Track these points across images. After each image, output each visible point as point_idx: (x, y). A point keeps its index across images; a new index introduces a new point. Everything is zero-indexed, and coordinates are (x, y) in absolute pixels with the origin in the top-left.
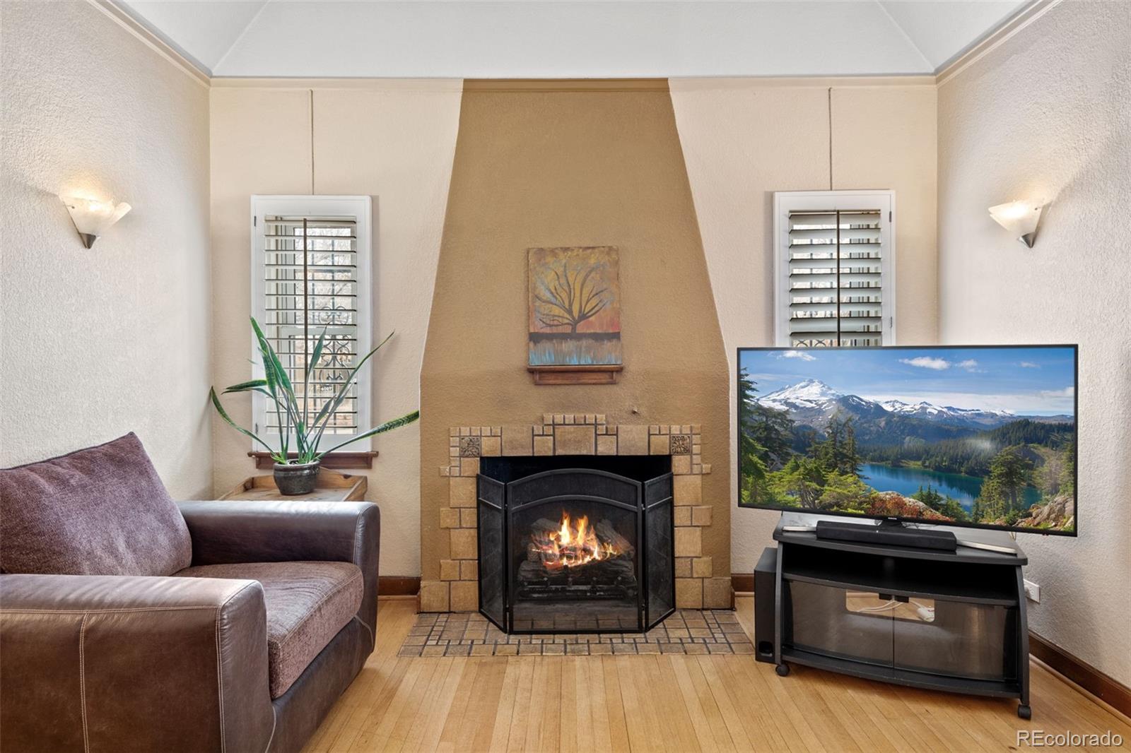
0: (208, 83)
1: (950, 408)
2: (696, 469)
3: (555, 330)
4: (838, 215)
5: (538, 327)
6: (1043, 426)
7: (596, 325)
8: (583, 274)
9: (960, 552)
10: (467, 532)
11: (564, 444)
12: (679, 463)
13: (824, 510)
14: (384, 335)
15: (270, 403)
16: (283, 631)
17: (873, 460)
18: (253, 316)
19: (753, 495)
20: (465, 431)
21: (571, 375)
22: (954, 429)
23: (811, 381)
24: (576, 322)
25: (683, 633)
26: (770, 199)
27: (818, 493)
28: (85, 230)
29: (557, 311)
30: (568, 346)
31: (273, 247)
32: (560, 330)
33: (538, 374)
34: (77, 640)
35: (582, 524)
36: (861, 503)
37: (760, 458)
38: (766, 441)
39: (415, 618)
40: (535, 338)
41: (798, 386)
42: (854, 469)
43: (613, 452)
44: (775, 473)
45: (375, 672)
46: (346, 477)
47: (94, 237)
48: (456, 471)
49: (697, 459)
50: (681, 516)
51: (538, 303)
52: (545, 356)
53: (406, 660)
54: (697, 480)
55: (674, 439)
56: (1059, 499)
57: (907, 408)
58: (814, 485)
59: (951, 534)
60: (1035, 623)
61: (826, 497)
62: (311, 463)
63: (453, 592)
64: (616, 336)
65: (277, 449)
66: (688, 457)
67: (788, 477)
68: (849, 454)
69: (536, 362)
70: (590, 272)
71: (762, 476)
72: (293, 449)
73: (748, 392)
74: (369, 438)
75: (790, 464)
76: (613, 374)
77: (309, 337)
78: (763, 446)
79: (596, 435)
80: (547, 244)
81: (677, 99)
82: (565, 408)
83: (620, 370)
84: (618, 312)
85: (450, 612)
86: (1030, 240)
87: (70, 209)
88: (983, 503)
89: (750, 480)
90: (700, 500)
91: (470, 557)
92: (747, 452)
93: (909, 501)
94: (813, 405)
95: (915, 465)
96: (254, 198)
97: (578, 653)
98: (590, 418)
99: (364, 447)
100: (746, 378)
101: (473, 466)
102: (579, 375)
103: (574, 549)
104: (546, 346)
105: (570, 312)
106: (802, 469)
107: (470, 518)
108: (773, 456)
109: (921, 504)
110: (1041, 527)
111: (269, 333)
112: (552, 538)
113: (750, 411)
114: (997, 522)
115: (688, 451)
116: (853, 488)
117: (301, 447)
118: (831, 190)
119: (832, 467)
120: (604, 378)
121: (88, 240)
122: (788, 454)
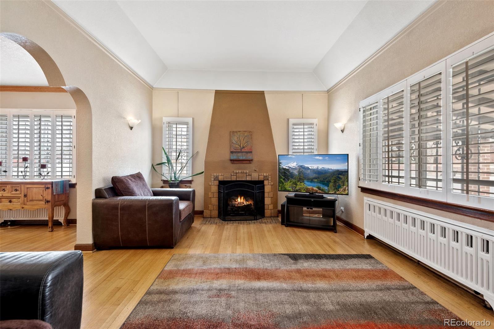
0: (152, 89)
1: (323, 168)
2: (270, 184)
3: (237, 151)
4: (304, 124)
5: (233, 150)
6: (341, 171)
7: (246, 149)
8: (243, 137)
9: (324, 199)
10: (215, 198)
11: (239, 177)
12: (266, 182)
13: (297, 191)
14: (195, 152)
15: (167, 168)
16: (181, 209)
17: (307, 179)
18: (163, 147)
19: (281, 188)
20: (215, 174)
21: (240, 161)
22: (324, 172)
23: (294, 162)
24: (242, 149)
25: (266, 221)
26: (288, 120)
27: (296, 187)
28: (131, 126)
29: (237, 146)
30: (239, 154)
31: (168, 130)
32: (238, 150)
33: (233, 161)
34: (146, 206)
35: (242, 198)
36: (305, 189)
37: (283, 180)
38: (284, 176)
39: (203, 219)
40: (232, 152)
41: (291, 163)
42: (303, 182)
43: (250, 180)
44: (286, 183)
45: (195, 227)
46: (186, 186)
47: (133, 128)
48: (213, 184)
49: (270, 181)
50: (266, 195)
51: (233, 144)
52: (234, 157)
53: (202, 225)
54: (270, 186)
55: (264, 177)
56: (344, 187)
57: (314, 168)
58: (295, 186)
59: (323, 195)
60: (338, 213)
61: (297, 188)
62: (177, 182)
63: (212, 213)
64: (251, 152)
65: (169, 179)
66: (268, 181)
67: (289, 184)
68: (302, 178)
69: (232, 158)
70: (245, 137)
71: (283, 184)
72: (173, 179)
73: (281, 165)
74: (191, 177)
75: (290, 181)
76: (250, 161)
77: (177, 152)
78: (284, 177)
79: (246, 176)
80: (235, 130)
81: (266, 96)
82: (239, 169)
83: (252, 160)
84: (252, 147)
85: (211, 218)
86: (342, 131)
87: (129, 122)
88: (329, 188)
89: (281, 185)
90: (270, 191)
91: (216, 204)
92: (280, 178)
93: (315, 188)
94: (295, 167)
95: (316, 180)
96: (163, 118)
97: (242, 224)
98: (245, 171)
99: (190, 179)
100: (280, 161)
101: (217, 183)
102: (242, 161)
103: (241, 203)
104: (235, 154)
105: (240, 146)
106: (292, 182)
107: (216, 195)
108: (286, 179)
109: (317, 189)
110: (341, 193)
111: (167, 151)
112: (237, 200)
113: (281, 169)
114: (332, 193)
115: (268, 180)
116: (303, 186)
117: (175, 178)
118: (303, 118)
119: (298, 181)
120: (248, 162)
121: (131, 128)
122: (289, 179)
